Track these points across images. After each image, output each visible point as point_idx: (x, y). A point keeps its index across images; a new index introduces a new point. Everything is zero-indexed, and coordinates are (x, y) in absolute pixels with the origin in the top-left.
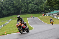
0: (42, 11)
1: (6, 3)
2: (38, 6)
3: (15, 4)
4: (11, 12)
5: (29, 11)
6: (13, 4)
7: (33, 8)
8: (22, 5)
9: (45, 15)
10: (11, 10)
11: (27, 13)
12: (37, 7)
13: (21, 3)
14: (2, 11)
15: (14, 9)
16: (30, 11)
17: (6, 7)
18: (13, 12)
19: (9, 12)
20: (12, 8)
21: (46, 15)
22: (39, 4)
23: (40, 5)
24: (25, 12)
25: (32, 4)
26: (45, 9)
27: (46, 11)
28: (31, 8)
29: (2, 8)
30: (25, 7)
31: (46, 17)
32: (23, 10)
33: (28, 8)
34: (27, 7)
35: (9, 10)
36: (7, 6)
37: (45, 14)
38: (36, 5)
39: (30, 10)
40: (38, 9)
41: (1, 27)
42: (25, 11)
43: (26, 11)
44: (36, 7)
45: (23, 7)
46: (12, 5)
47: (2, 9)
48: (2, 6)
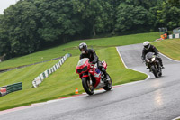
0: (160, 25)
1: (47, 5)
2: (147, 8)
3: (77, 8)
4: (67, 32)
5: (118, 26)
6: (70, 6)
7: (131, 15)
8: (97, 9)
9: (171, 36)
10: (66, 27)
11: (113, 33)
12: (145, 12)
13: (95, 4)
14: (40, 31)
15: (73, 23)
16: (124, 26)
17: (49, 18)
18: (72, 32)
19: (59, 32)
20: (69, 21)
21: (174, 37)
22: (149, 4)
23: (154, 6)
24: (108, 31)
25: (128, 3)
26: (169, 18)
27: (171, 23)
28: (126, 17)
29: (38, 20)
30: (107, 14)
31: (174, 41)
32: (101, 25)
33: (115, 19)
34: (112, 14)
35: (60, 26)
36: (53, 14)
37: (168, 34)
38: (138, 8)
39: (123, 23)
40: (145, 18)
41: (42, 78)
42: (106, 27)
43: (111, 25)
44: (139, 12)
45: (100, 15)
46: (66, 9)
47: (40, 25)
48: (38, 15)
